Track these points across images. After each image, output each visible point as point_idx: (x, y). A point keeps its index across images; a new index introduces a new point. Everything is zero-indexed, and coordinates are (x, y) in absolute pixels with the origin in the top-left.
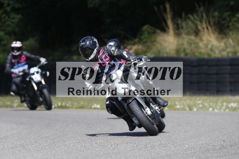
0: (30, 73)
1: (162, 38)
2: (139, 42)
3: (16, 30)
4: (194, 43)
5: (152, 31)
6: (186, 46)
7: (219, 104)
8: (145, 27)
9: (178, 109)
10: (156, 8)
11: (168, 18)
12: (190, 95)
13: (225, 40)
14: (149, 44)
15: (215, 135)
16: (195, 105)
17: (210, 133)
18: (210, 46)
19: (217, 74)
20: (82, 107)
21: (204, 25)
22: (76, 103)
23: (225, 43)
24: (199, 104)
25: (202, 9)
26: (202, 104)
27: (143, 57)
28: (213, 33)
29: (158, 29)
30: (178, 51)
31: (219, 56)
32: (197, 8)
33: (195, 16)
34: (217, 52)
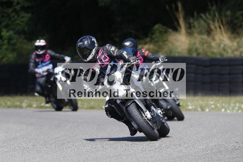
0: (54, 73)
1: (174, 37)
2: (151, 42)
3: (26, 29)
4: (207, 43)
5: (164, 30)
6: (198, 45)
7: (232, 105)
8: (157, 26)
9: (190, 110)
10: (167, 7)
11: (180, 17)
12: (202, 96)
13: (238, 40)
14: (161, 43)
15: (227, 137)
16: (208, 106)
17: (222, 134)
18: (222, 46)
19: (230, 74)
20: (92, 108)
21: (217, 24)
22: (86, 104)
23: (238, 43)
24: (212, 104)
25: (214, 8)
26: (214, 104)
27: (160, 56)
28: (226, 32)
29: (170, 28)
30: (190, 51)
31: (232, 56)
32: (210, 7)
33: (207, 15)
34: (230, 51)
